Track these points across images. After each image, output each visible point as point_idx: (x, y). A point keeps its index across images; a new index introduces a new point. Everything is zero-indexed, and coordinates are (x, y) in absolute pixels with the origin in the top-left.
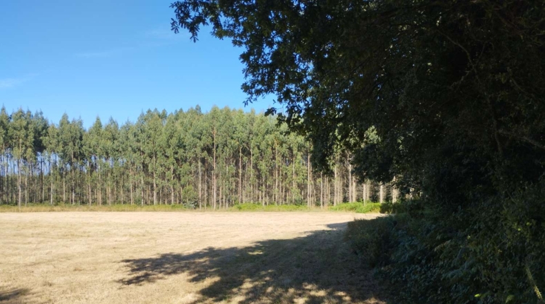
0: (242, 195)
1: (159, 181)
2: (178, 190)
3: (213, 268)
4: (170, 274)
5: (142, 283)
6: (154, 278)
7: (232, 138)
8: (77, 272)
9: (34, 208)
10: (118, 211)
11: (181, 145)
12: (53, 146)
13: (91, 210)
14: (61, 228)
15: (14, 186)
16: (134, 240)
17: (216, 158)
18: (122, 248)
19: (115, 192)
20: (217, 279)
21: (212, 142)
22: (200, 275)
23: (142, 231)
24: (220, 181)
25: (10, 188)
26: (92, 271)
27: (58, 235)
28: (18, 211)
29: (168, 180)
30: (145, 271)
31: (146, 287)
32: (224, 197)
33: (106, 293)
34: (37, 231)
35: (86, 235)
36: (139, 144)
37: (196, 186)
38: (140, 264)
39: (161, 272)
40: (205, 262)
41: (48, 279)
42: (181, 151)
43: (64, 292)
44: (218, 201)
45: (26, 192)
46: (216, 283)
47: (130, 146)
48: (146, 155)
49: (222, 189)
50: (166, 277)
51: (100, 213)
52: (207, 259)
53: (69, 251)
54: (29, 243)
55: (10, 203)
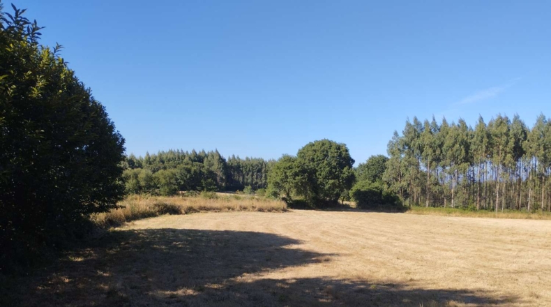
9: (511, 215)
12: (533, 150)
14: (540, 237)
15: (492, 192)
25: (488, 194)
27: (538, 245)
28: (494, 217)
34: (516, 238)
41: (534, 290)
45: (503, 198)
54: (510, 250)
55: (488, 209)
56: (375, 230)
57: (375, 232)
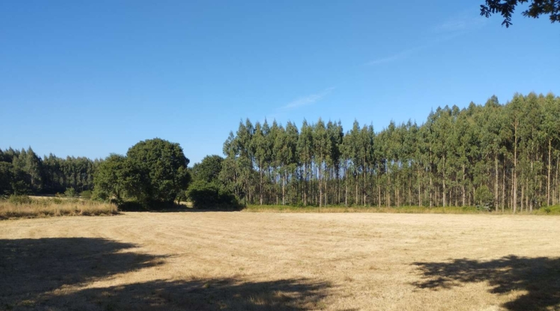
0: (551, 196)
1: (449, 182)
2: (470, 190)
3: (518, 280)
4: (466, 281)
5: (437, 288)
6: (449, 284)
7: (539, 129)
8: (372, 270)
9: (332, 210)
10: (406, 212)
11: (474, 141)
12: (348, 152)
13: (381, 212)
14: (354, 228)
15: (316, 190)
16: (424, 242)
17: (518, 153)
18: (413, 251)
19: (403, 194)
20: (524, 293)
21: (512, 136)
22: (502, 286)
23: (432, 234)
24: (522, 180)
25: (313, 191)
26: (386, 270)
27: (353, 235)
28: (319, 212)
29: (459, 180)
30: (439, 276)
31: (441, 293)
32: (527, 198)
33: (401, 294)
34: (336, 230)
35: (378, 235)
36: (427, 144)
37: (491, 187)
38: (432, 268)
39: (456, 278)
40: (507, 271)
41: (348, 275)
42: (474, 148)
43: (363, 288)
44: (519, 203)
45: (325, 194)
46: (523, 297)
47: (419, 147)
48: (434, 155)
49: (525, 188)
50: (463, 284)
51: (389, 214)
52: (510, 268)
53: (364, 250)
54: (330, 240)
55: (313, 205)
56: (212, 229)
57: (211, 231)
